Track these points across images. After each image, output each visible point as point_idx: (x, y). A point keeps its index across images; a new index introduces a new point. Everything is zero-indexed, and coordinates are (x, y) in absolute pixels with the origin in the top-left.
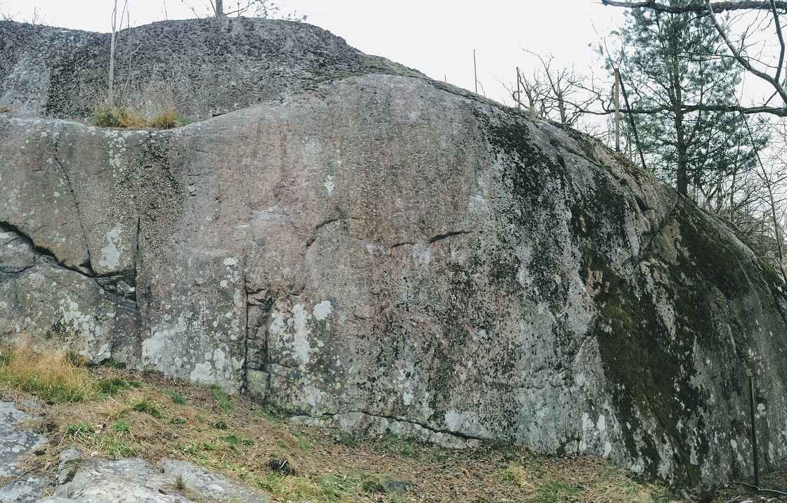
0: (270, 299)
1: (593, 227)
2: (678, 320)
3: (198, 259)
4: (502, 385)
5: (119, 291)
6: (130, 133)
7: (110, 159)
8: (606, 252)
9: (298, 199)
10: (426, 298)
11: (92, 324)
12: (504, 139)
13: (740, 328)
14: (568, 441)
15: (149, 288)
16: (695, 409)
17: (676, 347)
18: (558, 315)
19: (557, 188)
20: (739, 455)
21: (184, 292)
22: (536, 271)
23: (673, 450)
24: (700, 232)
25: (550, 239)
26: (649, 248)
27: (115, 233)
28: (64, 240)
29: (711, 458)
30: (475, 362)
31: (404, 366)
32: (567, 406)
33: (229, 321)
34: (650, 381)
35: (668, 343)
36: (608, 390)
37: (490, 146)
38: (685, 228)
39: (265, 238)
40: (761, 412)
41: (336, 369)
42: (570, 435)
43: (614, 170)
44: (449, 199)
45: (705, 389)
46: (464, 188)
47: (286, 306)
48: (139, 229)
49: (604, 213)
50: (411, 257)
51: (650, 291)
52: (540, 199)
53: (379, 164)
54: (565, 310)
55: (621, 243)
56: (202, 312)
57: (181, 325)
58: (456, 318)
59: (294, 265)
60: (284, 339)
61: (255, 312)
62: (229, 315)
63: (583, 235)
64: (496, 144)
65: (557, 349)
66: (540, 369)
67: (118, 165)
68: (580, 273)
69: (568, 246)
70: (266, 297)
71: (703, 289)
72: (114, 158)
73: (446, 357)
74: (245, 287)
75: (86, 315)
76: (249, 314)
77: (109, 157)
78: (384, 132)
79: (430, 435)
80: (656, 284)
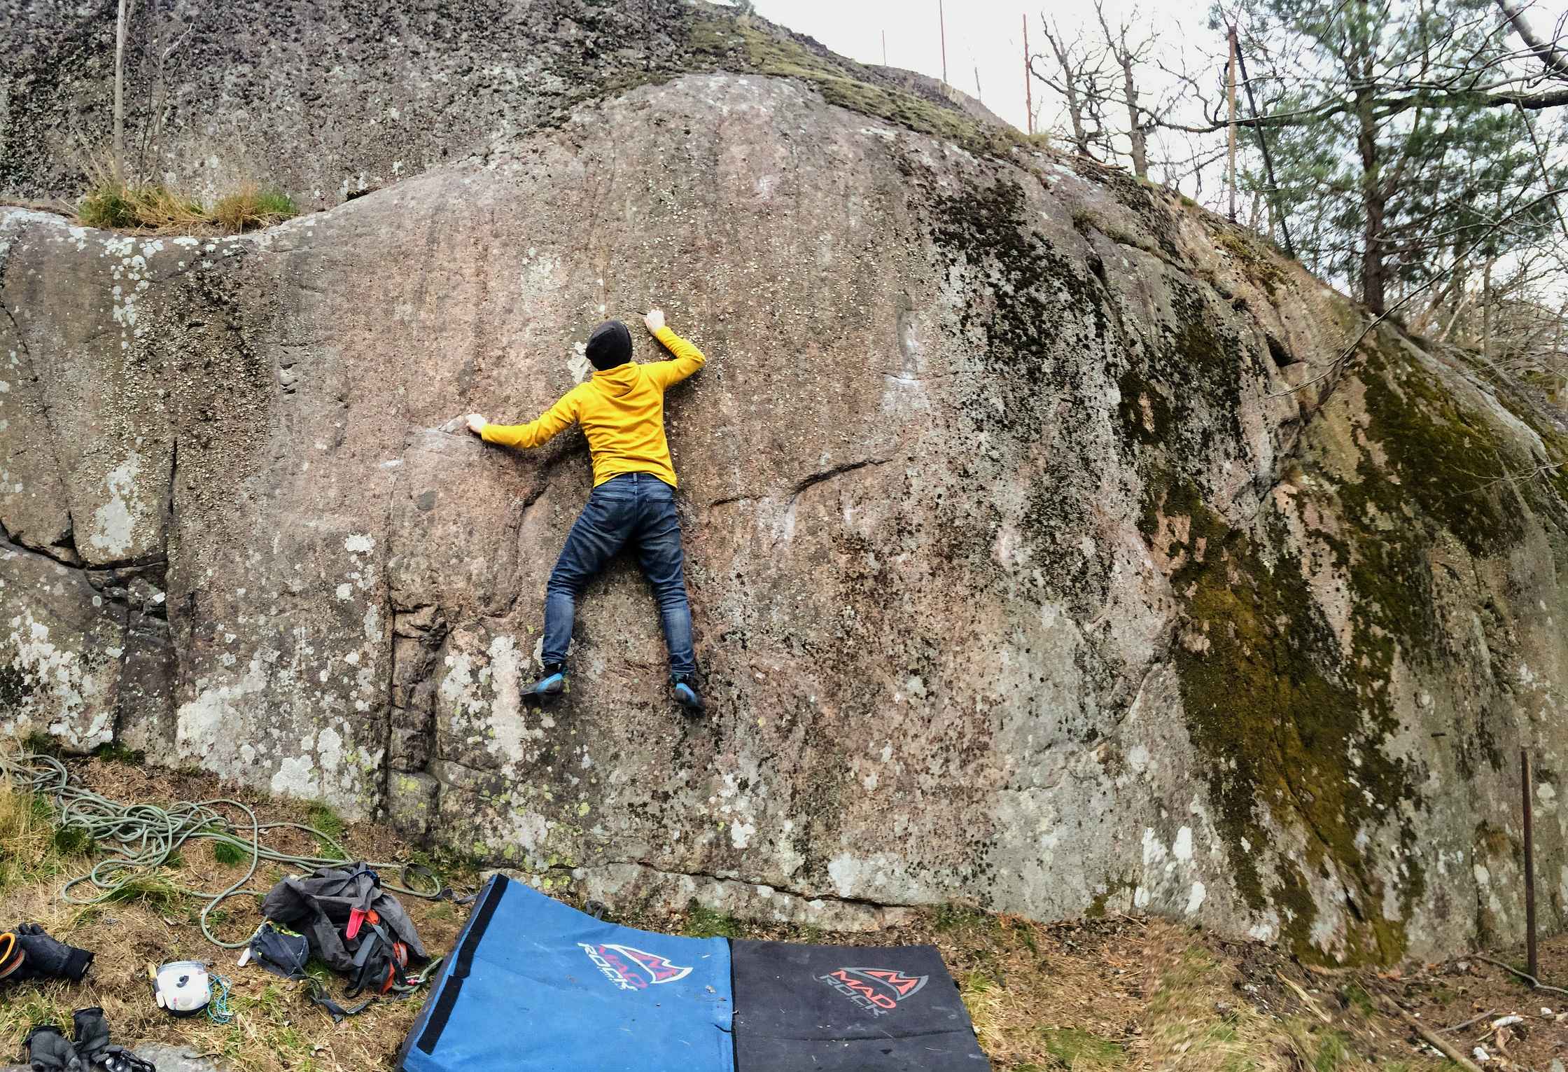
0: (443, 625)
1: (1169, 417)
2: (1358, 611)
3: (292, 536)
4: (961, 789)
5: (132, 600)
6: (158, 245)
7: (116, 307)
8: (1199, 472)
9: (508, 398)
10: (787, 618)
11: (76, 670)
12: (968, 229)
13: (1500, 620)
14: (1111, 891)
15: (192, 596)
16: (1394, 804)
17: (1353, 672)
18: (1088, 627)
19: (1086, 337)
20: (1493, 898)
21: (264, 607)
22: (1038, 533)
23: (1346, 891)
24: (1412, 403)
25: (1071, 456)
26: (1296, 452)
27: (124, 474)
28: (19, 488)
29: (1431, 905)
30: (899, 748)
31: (733, 767)
32: (1109, 817)
33: (352, 671)
34: (1295, 747)
35: (1335, 662)
36: (1199, 774)
37: (933, 250)
38: (1377, 395)
39: (432, 494)
40: (1547, 804)
41: (581, 774)
42: (1115, 878)
43: (1220, 277)
44: (838, 387)
45: (1419, 763)
46: (874, 358)
47: (476, 642)
48: (175, 466)
49: (1195, 384)
50: (755, 528)
51: (1295, 552)
52: (1047, 367)
53: (686, 312)
54: (1105, 613)
55: (1231, 450)
56: (298, 651)
57: (255, 679)
58: (853, 657)
59: (496, 550)
60: (471, 711)
61: (408, 652)
62: (353, 658)
63: (1148, 439)
64: (947, 243)
65: (1087, 700)
66: (1049, 746)
67: (132, 322)
68: (1140, 525)
69: (1112, 468)
70: (433, 621)
71: (1416, 536)
72: (122, 304)
73: (831, 743)
74: (389, 600)
75: (64, 651)
76: (398, 655)
77: (113, 303)
78: (702, 232)
79: (795, 907)
80: (1309, 534)
